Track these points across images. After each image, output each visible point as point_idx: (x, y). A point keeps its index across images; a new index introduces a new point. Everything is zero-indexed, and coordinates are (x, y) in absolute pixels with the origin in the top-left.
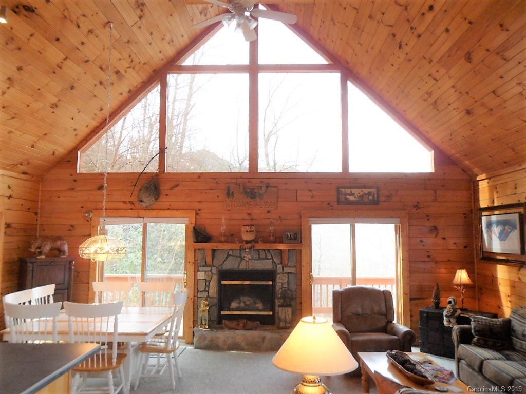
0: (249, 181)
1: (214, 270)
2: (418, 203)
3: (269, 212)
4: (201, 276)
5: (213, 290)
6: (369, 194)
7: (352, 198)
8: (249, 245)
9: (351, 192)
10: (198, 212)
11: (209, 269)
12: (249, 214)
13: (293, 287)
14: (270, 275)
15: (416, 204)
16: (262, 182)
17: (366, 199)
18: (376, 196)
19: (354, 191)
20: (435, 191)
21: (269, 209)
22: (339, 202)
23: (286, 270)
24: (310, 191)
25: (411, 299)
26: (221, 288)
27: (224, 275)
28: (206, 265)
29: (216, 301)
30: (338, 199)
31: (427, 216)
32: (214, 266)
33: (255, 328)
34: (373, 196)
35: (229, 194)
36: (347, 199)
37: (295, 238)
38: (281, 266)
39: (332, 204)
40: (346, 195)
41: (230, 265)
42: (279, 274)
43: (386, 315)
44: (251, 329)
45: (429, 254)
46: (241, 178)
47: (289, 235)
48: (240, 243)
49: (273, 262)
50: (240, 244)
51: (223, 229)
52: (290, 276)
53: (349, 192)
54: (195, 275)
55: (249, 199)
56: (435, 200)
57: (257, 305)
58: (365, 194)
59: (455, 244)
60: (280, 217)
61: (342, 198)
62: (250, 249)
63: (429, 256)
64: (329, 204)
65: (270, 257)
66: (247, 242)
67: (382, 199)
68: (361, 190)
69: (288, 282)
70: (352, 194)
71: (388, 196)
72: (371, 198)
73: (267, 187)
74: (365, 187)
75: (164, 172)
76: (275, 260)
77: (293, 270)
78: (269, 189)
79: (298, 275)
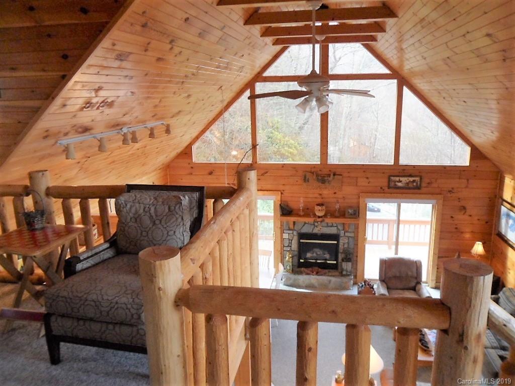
0: (320, 170)
1: (295, 233)
2: (453, 188)
3: (335, 193)
4: (286, 236)
5: (295, 246)
6: (414, 181)
7: (399, 184)
8: (320, 219)
9: (399, 180)
10: (282, 192)
11: (291, 232)
12: (321, 195)
13: (352, 246)
14: (336, 237)
15: (451, 189)
16: (330, 171)
17: (411, 185)
18: (419, 183)
19: (401, 179)
20: (468, 180)
21: (335, 191)
22: (389, 187)
23: (346, 234)
24: (367, 178)
25: (439, 257)
26: (300, 245)
27: (302, 236)
28: (289, 229)
29: (296, 253)
30: (389, 184)
31: (459, 199)
32: (295, 230)
33: (324, 274)
34: (417, 184)
35: (305, 180)
36: (396, 185)
37: (355, 214)
38: (343, 231)
39: (384, 188)
40: (395, 182)
41: (307, 229)
42: (342, 237)
43: (416, 278)
44: (322, 275)
45: (457, 226)
46: (314, 167)
47: (350, 211)
48: (313, 217)
49: (337, 228)
50: (314, 219)
51: (301, 206)
52: (350, 239)
53: (398, 180)
54: (282, 236)
55: (320, 184)
56: (467, 187)
57: (325, 256)
58: (410, 181)
59: (479, 220)
60: (344, 197)
61: (392, 184)
62: (321, 222)
63: (456, 228)
64: (381, 188)
65: (335, 225)
66: (319, 217)
67: (424, 185)
68: (407, 178)
69: (348, 243)
70: (400, 181)
71: (429, 183)
72: (415, 184)
73: (334, 175)
74: (410, 176)
75: (256, 163)
76: (339, 227)
77: (352, 235)
78: (336, 176)
79: (356, 239)
